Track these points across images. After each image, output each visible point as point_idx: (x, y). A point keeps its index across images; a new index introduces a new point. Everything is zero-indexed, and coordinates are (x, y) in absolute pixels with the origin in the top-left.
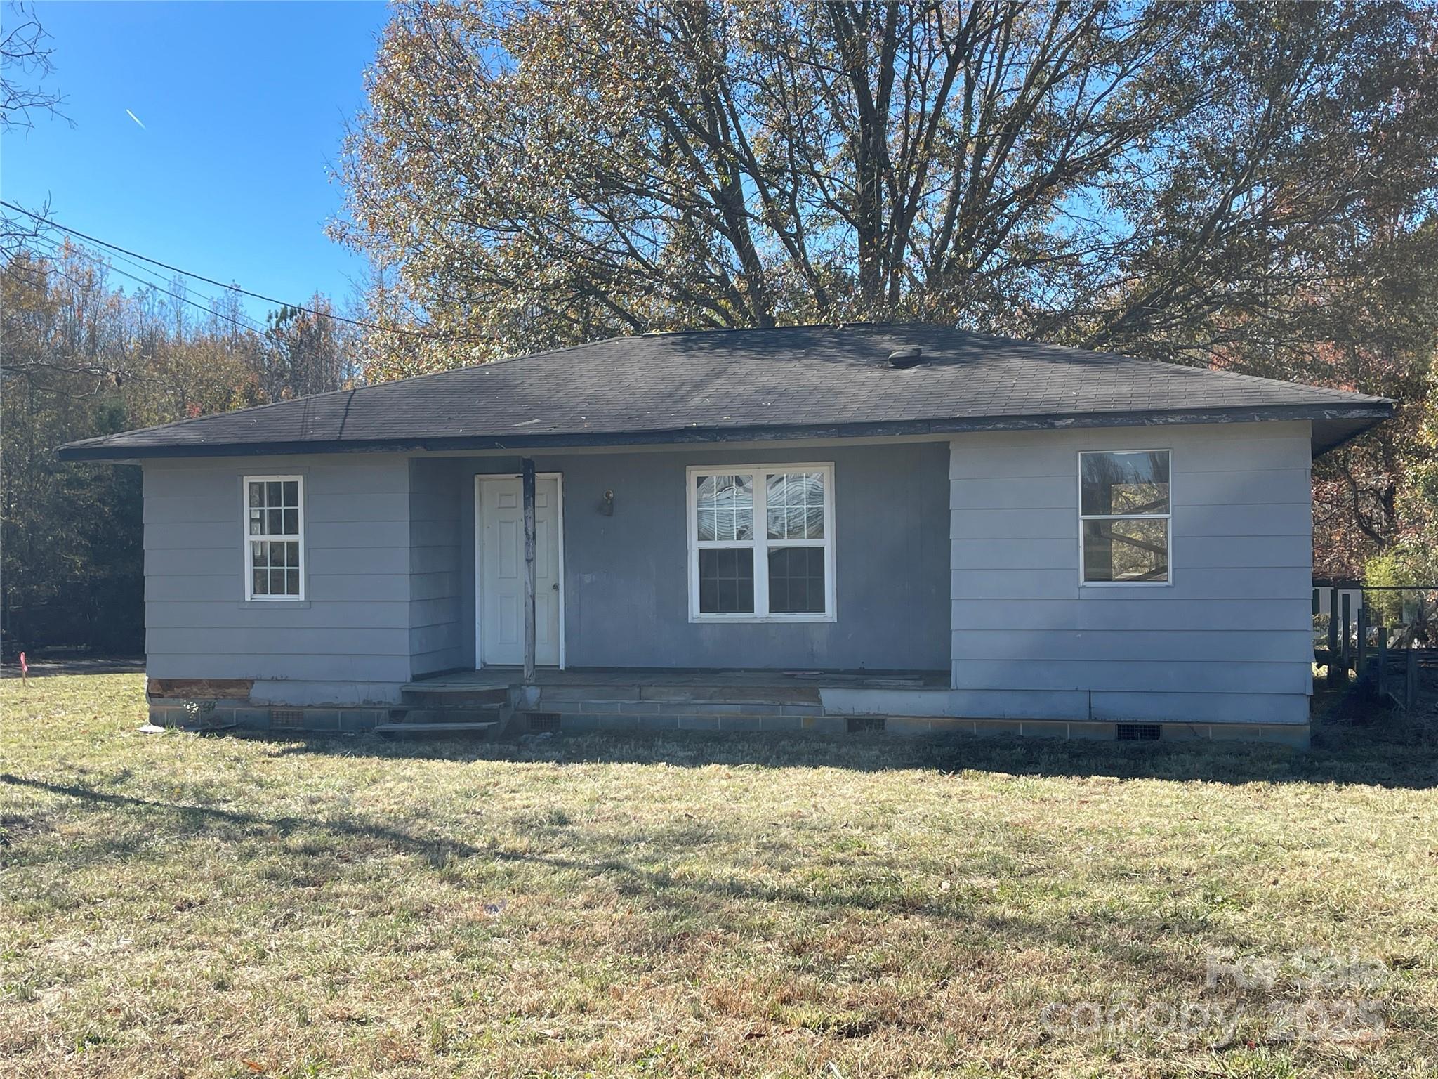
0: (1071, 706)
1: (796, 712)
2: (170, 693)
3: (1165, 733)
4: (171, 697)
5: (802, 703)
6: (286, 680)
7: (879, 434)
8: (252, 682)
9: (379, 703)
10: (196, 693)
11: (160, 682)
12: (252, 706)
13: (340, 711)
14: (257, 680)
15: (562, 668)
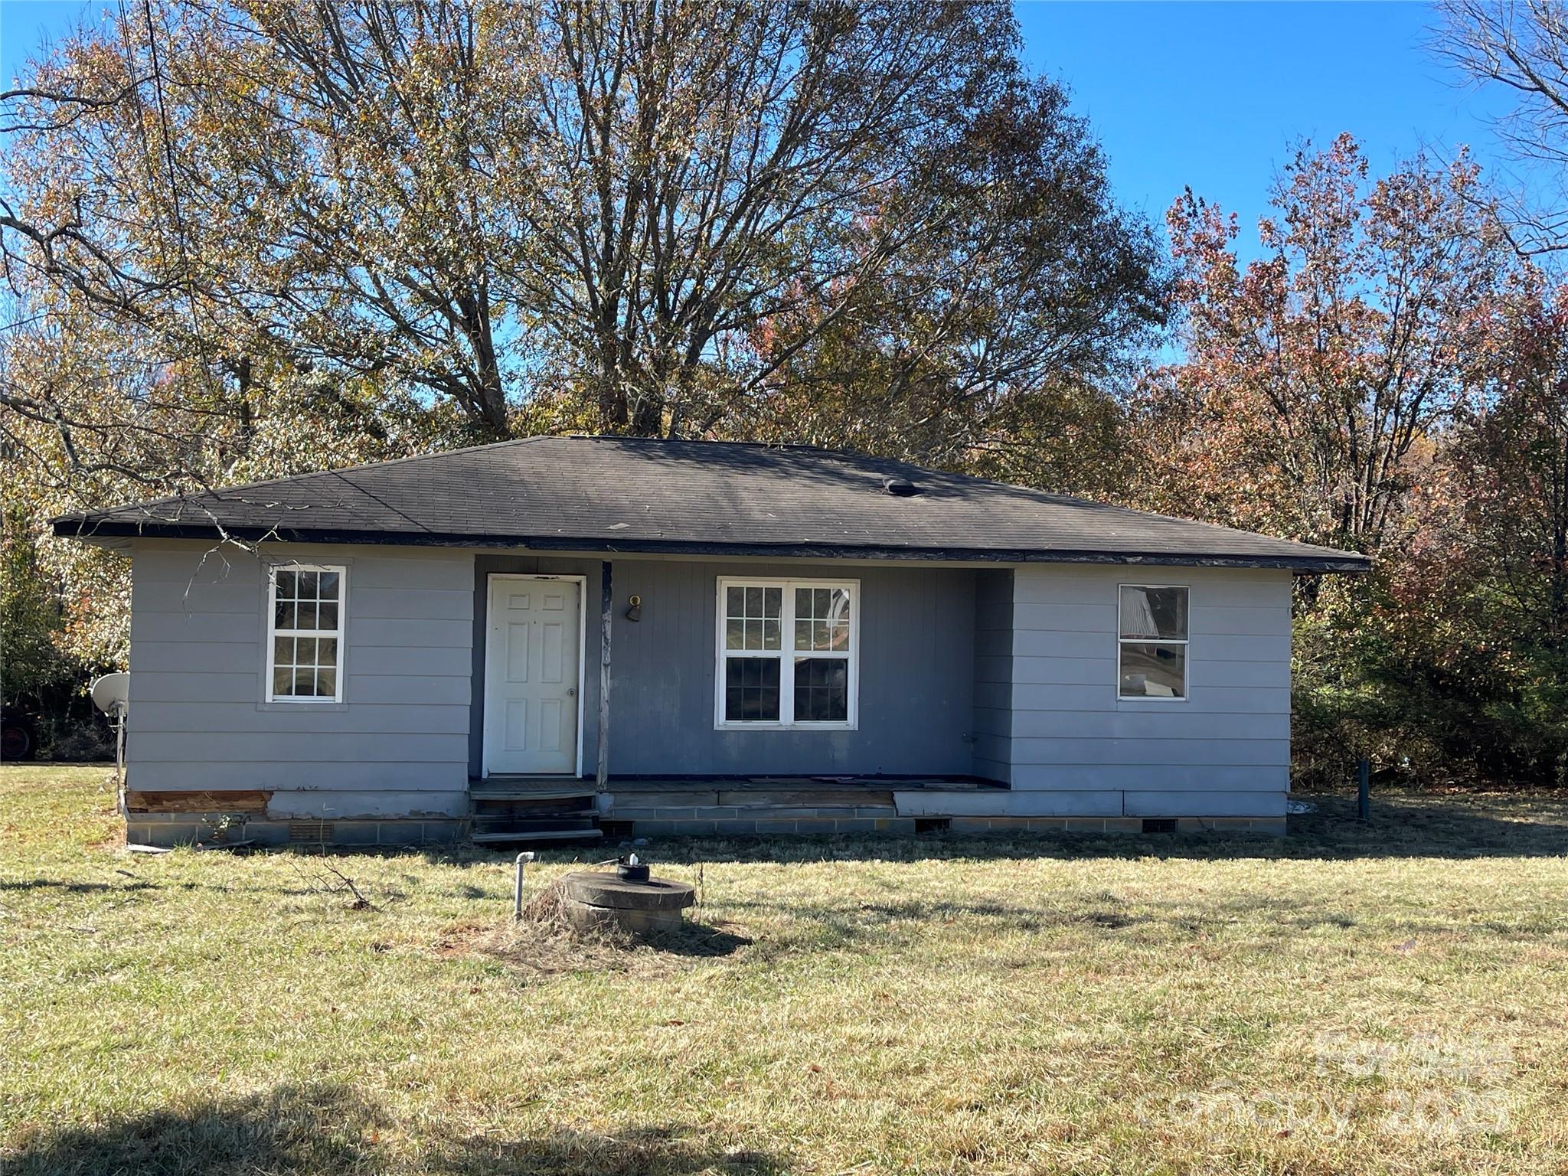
0: (1109, 804)
1: (873, 813)
2: (157, 807)
3: (1181, 826)
4: (159, 811)
5: (875, 806)
6: (315, 790)
7: (981, 559)
8: (271, 793)
9: (429, 813)
10: (193, 807)
11: (144, 794)
12: (268, 819)
13: (379, 824)
14: (279, 790)
15: (579, 776)
